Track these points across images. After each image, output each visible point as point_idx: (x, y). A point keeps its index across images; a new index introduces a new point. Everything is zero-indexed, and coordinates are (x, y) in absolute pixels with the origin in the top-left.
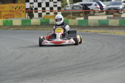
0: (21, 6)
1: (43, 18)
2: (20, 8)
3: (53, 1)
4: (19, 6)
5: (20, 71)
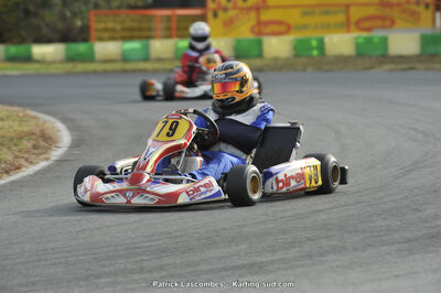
5: (419, 214)
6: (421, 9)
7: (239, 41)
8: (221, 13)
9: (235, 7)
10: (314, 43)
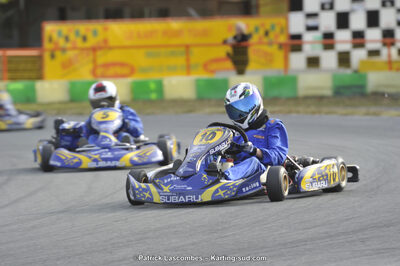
0: (273, 27)
1: (356, 72)
2: (267, 34)
3: (393, 4)
4: (263, 25)
6: (274, 49)
7: (73, 85)
8: (58, 54)
9: (74, 48)
10: (153, 86)
